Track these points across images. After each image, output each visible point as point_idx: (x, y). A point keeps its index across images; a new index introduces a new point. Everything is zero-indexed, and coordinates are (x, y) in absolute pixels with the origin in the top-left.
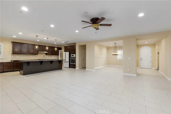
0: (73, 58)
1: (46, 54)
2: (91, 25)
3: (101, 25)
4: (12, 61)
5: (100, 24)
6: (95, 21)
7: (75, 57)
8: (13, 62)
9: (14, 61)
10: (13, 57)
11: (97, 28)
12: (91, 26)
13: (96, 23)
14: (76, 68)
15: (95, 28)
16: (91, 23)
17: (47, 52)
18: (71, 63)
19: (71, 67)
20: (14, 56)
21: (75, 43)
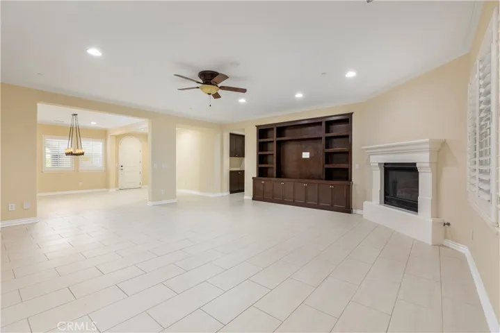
2: (199, 85)
3: (222, 88)
5: (219, 85)
6: (209, 78)
11: (213, 93)
12: (198, 88)
13: (211, 84)
15: (209, 94)
16: (198, 82)
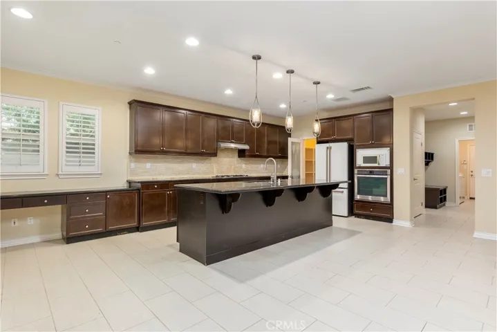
0: (371, 173)
1: (241, 153)
4: (130, 182)
7: (391, 167)
8: (139, 190)
9: (142, 183)
10: (133, 165)
14: (395, 222)
17: (246, 147)
18: (358, 197)
19: (358, 216)
20: (135, 162)
21: (391, 100)
